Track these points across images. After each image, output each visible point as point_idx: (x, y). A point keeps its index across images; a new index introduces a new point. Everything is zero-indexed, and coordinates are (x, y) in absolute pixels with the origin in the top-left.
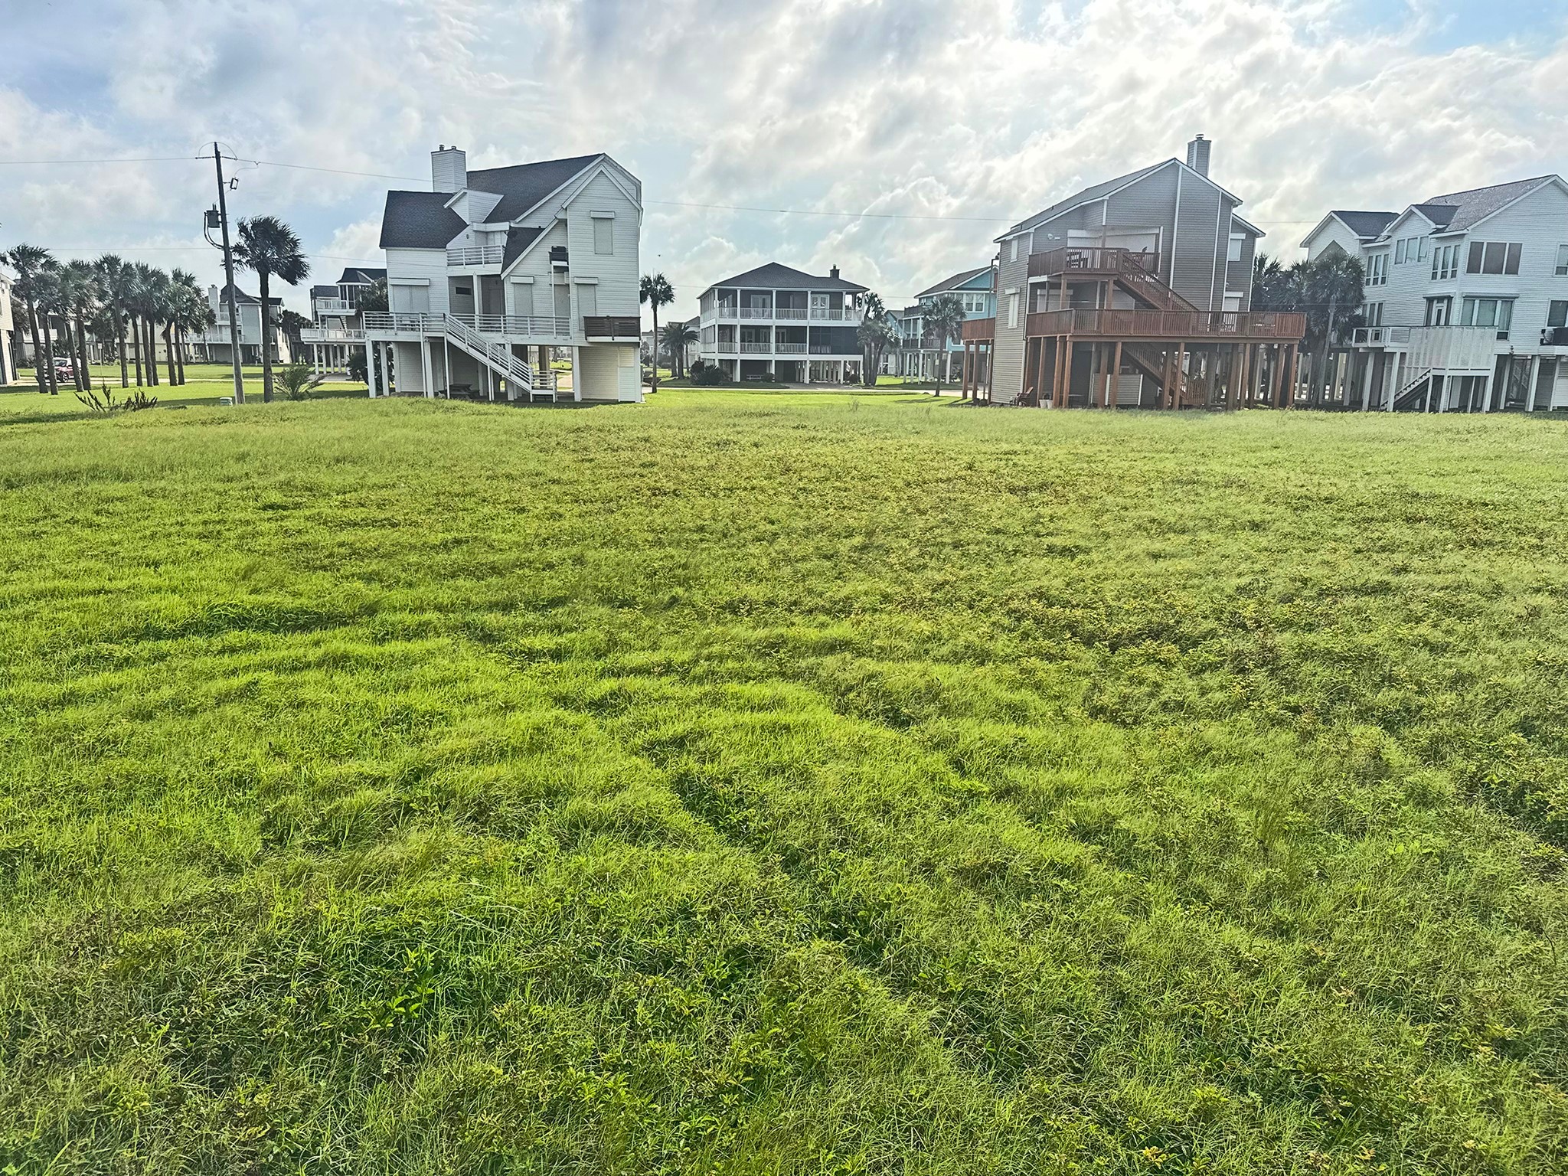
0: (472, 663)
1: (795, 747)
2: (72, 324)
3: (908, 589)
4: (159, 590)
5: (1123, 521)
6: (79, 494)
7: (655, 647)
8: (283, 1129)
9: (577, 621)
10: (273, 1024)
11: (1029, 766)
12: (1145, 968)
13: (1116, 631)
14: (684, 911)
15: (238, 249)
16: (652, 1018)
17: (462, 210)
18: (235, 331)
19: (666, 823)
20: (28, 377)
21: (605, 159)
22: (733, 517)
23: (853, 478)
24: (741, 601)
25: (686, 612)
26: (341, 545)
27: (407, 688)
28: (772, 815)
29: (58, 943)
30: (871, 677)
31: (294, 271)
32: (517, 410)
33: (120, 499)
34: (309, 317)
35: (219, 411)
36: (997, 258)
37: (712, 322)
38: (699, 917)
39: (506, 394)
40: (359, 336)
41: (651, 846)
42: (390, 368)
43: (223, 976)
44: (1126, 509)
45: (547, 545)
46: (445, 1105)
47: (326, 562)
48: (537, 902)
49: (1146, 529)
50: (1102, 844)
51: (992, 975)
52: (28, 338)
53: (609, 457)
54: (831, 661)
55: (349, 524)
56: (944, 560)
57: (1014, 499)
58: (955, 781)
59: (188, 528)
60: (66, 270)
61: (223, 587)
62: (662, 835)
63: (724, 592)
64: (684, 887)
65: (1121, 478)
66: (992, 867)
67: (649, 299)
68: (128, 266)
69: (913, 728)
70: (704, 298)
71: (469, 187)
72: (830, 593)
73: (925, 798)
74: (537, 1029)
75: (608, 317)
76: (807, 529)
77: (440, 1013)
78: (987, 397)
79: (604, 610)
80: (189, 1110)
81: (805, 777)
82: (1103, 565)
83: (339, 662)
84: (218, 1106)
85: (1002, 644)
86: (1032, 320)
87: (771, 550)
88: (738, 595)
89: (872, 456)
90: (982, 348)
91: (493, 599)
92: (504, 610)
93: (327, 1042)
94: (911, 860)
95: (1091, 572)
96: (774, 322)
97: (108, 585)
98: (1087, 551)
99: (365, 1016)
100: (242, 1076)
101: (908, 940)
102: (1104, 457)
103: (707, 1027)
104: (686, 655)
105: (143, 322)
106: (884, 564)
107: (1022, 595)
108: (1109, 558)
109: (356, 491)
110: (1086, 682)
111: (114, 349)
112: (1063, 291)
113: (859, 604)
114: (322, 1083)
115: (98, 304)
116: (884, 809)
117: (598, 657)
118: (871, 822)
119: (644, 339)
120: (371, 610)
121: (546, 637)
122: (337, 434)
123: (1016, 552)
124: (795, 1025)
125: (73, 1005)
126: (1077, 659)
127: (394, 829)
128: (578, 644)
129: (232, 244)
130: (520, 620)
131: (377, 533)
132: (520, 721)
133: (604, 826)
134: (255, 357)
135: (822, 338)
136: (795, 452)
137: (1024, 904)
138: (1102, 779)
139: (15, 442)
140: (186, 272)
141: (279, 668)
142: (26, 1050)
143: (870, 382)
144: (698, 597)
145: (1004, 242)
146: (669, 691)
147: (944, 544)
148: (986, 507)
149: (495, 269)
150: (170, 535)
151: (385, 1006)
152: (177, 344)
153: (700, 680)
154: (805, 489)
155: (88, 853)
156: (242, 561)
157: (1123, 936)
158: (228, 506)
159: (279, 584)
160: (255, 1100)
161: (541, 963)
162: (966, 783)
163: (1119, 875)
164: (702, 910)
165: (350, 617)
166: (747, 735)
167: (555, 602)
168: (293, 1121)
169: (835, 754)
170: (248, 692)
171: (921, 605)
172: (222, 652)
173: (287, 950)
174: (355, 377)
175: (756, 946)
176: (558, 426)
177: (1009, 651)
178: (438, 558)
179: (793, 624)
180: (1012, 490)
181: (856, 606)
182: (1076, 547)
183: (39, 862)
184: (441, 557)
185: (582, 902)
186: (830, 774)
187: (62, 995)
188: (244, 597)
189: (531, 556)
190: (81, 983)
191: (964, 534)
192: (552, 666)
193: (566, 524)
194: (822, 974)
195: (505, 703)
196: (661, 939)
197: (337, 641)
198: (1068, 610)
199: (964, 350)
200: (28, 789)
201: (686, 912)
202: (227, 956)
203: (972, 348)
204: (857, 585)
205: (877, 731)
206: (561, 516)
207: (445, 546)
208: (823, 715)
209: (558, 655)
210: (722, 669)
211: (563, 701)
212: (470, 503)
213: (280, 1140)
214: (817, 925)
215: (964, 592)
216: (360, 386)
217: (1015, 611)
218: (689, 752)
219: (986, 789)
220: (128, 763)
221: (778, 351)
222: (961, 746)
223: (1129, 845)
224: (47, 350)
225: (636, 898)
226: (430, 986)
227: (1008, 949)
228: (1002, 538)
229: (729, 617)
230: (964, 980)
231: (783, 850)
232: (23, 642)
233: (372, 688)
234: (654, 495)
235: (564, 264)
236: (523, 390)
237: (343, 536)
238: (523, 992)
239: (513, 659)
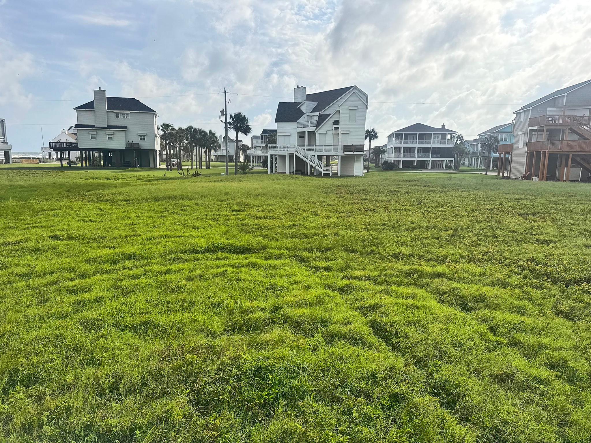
0: (297, 269)
1: (421, 314)
2: (178, 148)
3: (472, 254)
4: (198, 237)
5: (572, 230)
6: (176, 204)
7: (364, 269)
8: (224, 434)
9: (335, 257)
10: (223, 395)
11: (526, 333)
12: (580, 431)
13: (568, 278)
14: (373, 375)
15: (229, 123)
16: (359, 416)
17: (303, 109)
18: (227, 151)
19: (366, 339)
20: (163, 166)
21: (355, 87)
22: (397, 220)
23: (448, 207)
24: (399, 254)
25: (376, 256)
26: (256, 225)
27: (275, 277)
28: (410, 341)
29: (158, 355)
30: (454, 289)
31: (246, 130)
32: (317, 179)
33: (189, 206)
34: (250, 146)
35: (221, 178)
36: (514, 120)
37: (392, 146)
38: (379, 379)
39: (314, 173)
40: (266, 153)
41: (360, 347)
42: (276, 164)
43: (208, 375)
44: (573, 225)
45: (325, 228)
46: (280, 436)
47: (251, 230)
48: (317, 363)
49: (584, 234)
50: (559, 371)
51: (506, 423)
52: (164, 153)
53: (350, 197)
54: (436, 281)
55: (259, 218)
56: (488, 243)
57: (521, 218)
58: (491, 337)
59: (208, 217)
60: (177, 130)
61: (218, 237)
62: (365, 343)
63: (392, 250)
64: (373, 366)
65: (571, 212)
66: (507, 376)
67: (368, 138)
68: (195, 129)
69: (473, 312)
70: (389, 137)
71: (306, 100)
72: (437, 253)
73: (477, 342)
74: (315, 413)
75: (352, 145)
76: (428, 227)
77: (280, 400)
78: (508, 175)
79: (344, 254)
80: (194, 422)
81: (424, 328)
82: (562, 249)
83: (253, 265)
84: (203, 421)
85: (514, 280)
86: (530, 144)
87: (412, 234)
88: (397, 251)
89: (457, 198)
90: (507, 156)
91: (305, 247)
92: (309, 251)
93: (240, 405)
94: (470, 368)
95: (557, 252)
96: (417, 145)
97: (183, 234)
98: (555, 242)
99: (254, 397)
100: (212, 412)
101: (468, 402)
102: (563, 202)
103: (381, 423)
104: (376, 273)
105: (199, 148)
106: (461, 242)
107: (524, 259)
108: (566, 246)
109: (262, 206)
110: (554, 299)
111: (190, 157)
112: (545, 133)
113: (450, 259)
114: (238, 420)
115: (186, 142)
116: (459, 345)
117: (342, 271)
118: (452, 350)
119: (365, 153)
120: (264, 248)
121: (323, 262)
122: (257, 186)
123: (521, 241)
124: (417, 429)
125: (161, 377)
126: (549, 289)
127: (267, 328)
128: (335, 266)
129: (228, 121)
130: (314, 255)
131: (268, 221)
132: (313, 293)
133: (342, 337)
134: (232, 160)
135: (437, 151)
136: (423, 196)
137: (522, 394)
138: (560, 343)
139: (158, 186)
140: (213, 131)
141: (233, 266)
142: (146, 391)
143: (457, 168)
144: (382, 251)
145: (518, 113)
146: (369, 286)
147: (489, 236)
148: (508, 221)
149: (313, 129)
150: (203, 219)
151: (261, 394)
152: (209, 155)
153: (381, 284)
154: (427, 211)
155: (169, 325)
156: (224, 228)
157: (569, 414)
158: (221, 209)
159: (235, 237)
160: (216, 422)
161: (317, 387)
162: (496, 338)
163: (568, 387)
164: (380, 376)
165: (258, 250)
166: (400, 308)
167: (327, 249)
168: (227, 432)
169: (437, 319)
170: (223, 274)
171: (477, 261)
172: (216, 259)
173: (229, 368)
174: (264, 167)
175: (402, 394)
176: (332, 185)
177: (517, 283)
178: (287, 231)
179: (421, 265)
180: (520, 215)
181: (448, 259)
182: (550, 240)
183: (155, 326)
184: (289, 231)
185: (333, 366)
186: (435, 328)
187: (158, 374)
188: (224, 241)
189: (319, 232)
190: (164, 370)
191: (497, 232)
192: (325, 273)
193: (332, 221)
194: (429, 410)
195: (308, 285)
196: (363, 385)
197: (253, 258)
198: (545, 267)
199: (499, 156)
200: (153, 301)
201: (373, 376)
202: (210, 367)
203: (502, 156)
204: (448, 250)
205: (457, 312)
206: (331, 217)
207: (290, 227)
208: (433, 303)
209: (327, 269)
210: (390, 280)
211: (328, 286)
212: (299, 212)
213: (223, 438)
214: (427, 389)
215: (497, 256)
216: (265, 170)
217: (520, 266)
218: (376, 312)
219: (505, 342)
220: (184, 295)
221: (418, 156)
222: (494, 321)
223: (574, 374)
224: (170, 157)
225: (354, 368)
226: (277, 389)
227: (513, 412)
228: (515, 234)
229: (394, 260)
230: (493, 422)
231: (415, 357)
232: (156, 252)
233: (263, 276)
234: (366, 211)
235: (338, 126)
236: (320, 171)
237: (257, 222)
238: (310, 397)
239: (311, 269)
